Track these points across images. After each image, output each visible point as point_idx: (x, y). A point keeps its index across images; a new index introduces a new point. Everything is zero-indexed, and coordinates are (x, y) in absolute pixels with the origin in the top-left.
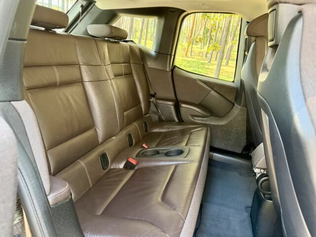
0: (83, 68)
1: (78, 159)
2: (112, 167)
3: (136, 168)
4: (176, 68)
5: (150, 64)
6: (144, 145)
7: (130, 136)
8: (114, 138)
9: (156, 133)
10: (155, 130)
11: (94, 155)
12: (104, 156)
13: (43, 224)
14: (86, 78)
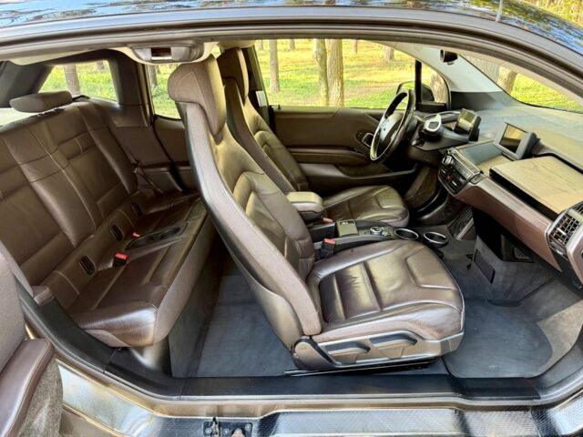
0: (25, 168)
1: (54, 269)
2: (99, 270)
3: (128, 262)
4: (159, 119)
5: (118, 122)
6: (135, 234)
7: (115, 228)
8: (92, 236)
9: (156, 213)
10: (152, 211)
11: (72, 262)
12: (85, 260)
13: (37, 318)
14: (32, 178)
